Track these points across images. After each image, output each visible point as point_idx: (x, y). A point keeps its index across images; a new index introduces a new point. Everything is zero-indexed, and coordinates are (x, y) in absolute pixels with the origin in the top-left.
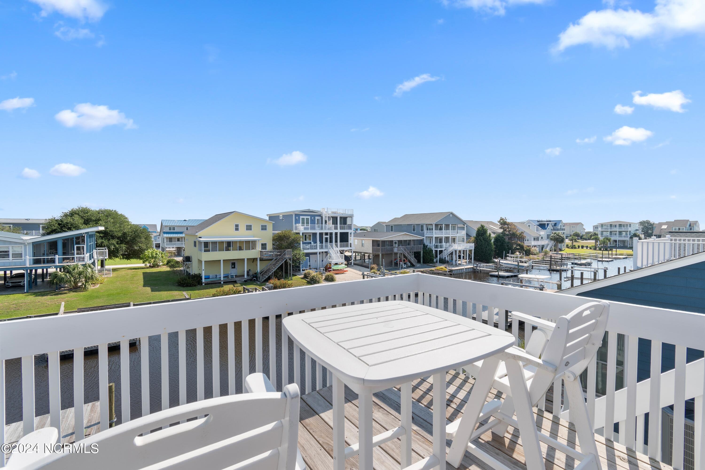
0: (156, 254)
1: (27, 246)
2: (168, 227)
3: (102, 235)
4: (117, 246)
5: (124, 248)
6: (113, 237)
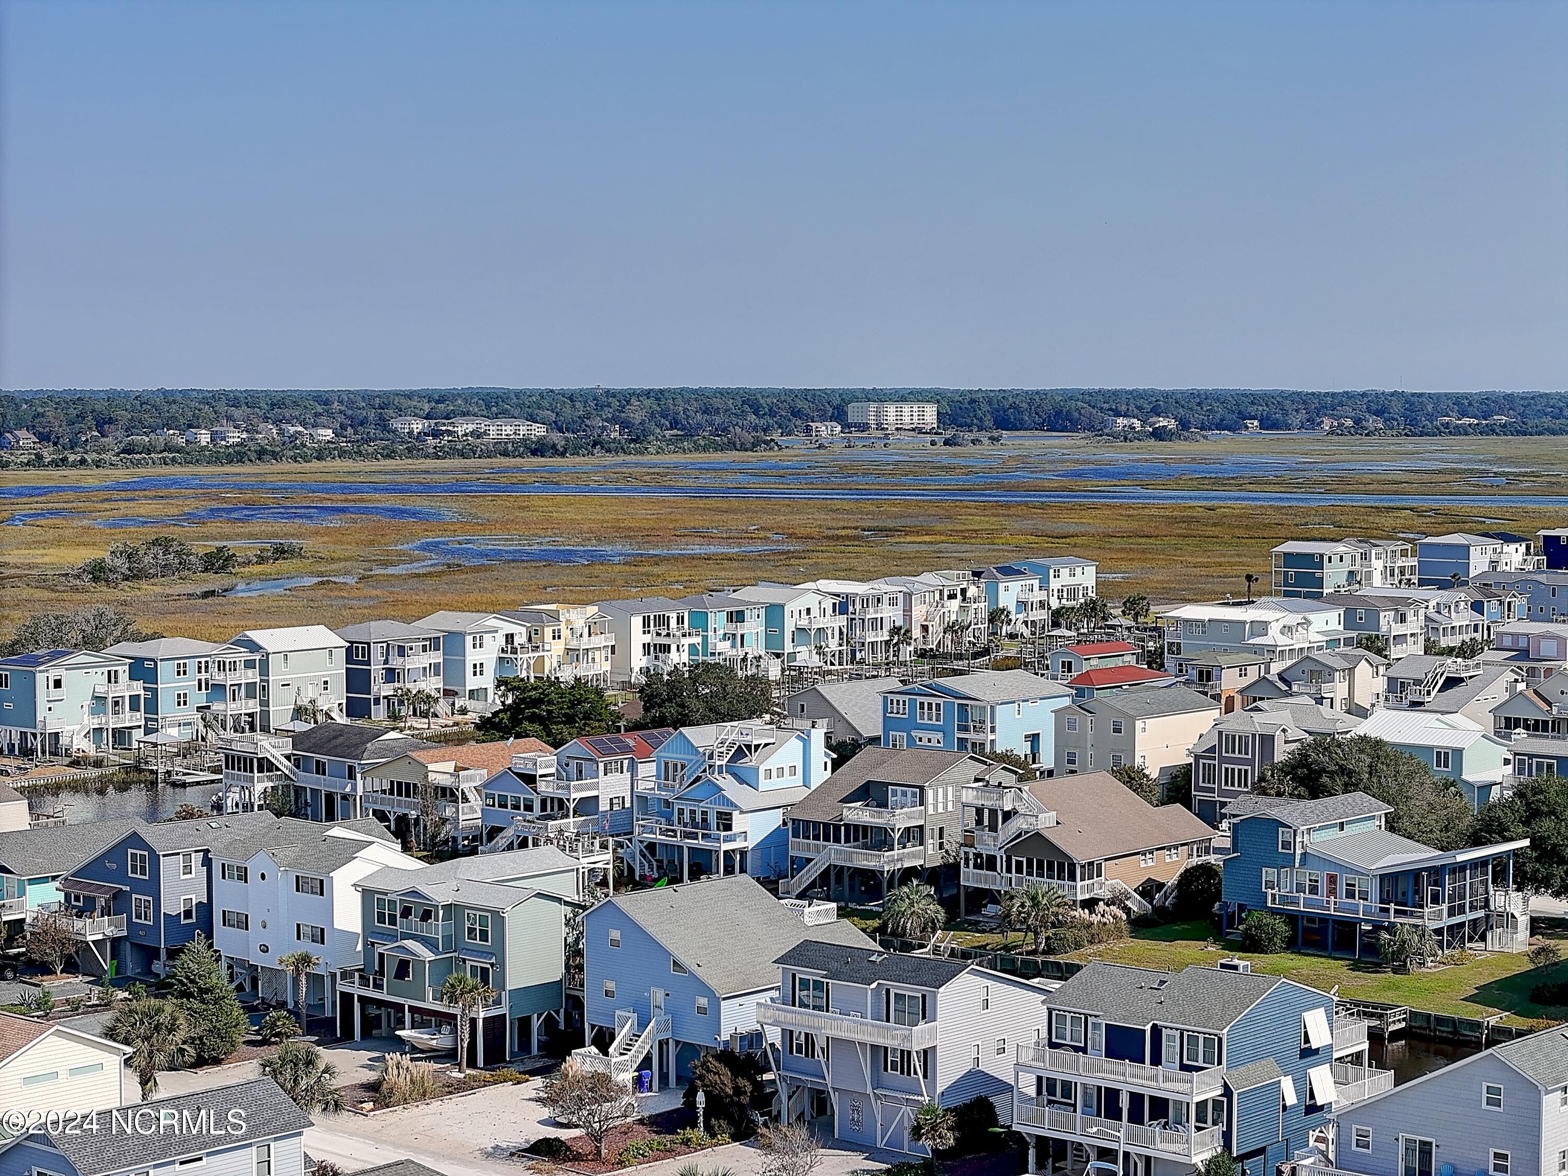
1: (1375, 881)
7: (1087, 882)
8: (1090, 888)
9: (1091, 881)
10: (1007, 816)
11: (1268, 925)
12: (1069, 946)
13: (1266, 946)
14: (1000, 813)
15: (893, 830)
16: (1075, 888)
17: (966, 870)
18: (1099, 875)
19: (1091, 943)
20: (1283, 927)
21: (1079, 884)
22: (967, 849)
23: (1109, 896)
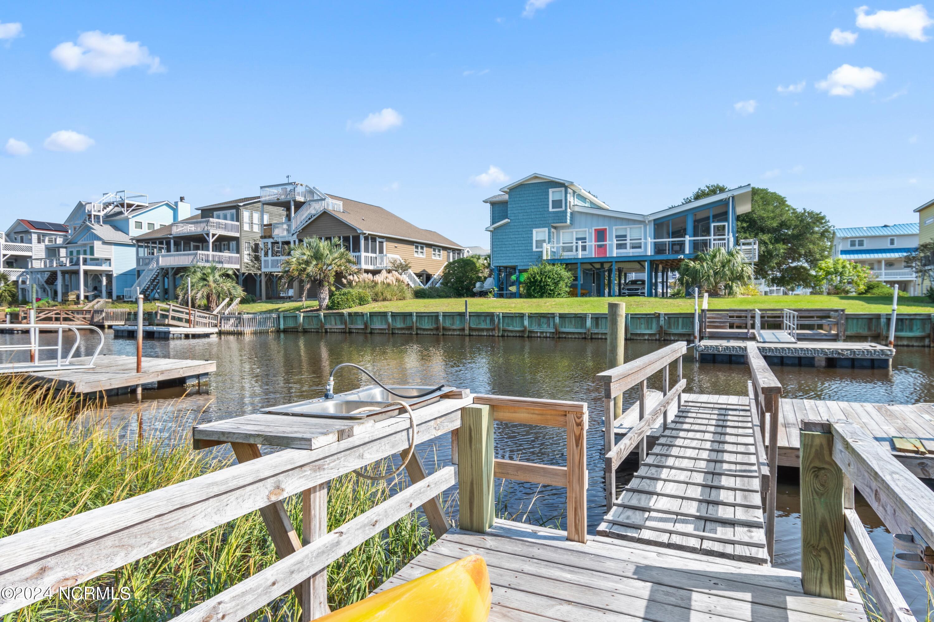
0: (844, 267)
1: (648, 227)
2: (849, 240)
3: (745, 225)
4: (771, 247)
5: (782, 251)
6: (763, 230)
7: (370, 255)
8: (373, 261)
9: (374, 255)
10: (299, 205)
11: (549, 272)
12: (353, 301)
13: (553, 290)
14: (292, 203)
15: (208, 235)
16: (359, 258)
17: (266, 258)
18: (381, 252)
19: (375, 300)
20: (566, 274)
21: (363, 254)
22: (266, 240)
23: (390, 266)
